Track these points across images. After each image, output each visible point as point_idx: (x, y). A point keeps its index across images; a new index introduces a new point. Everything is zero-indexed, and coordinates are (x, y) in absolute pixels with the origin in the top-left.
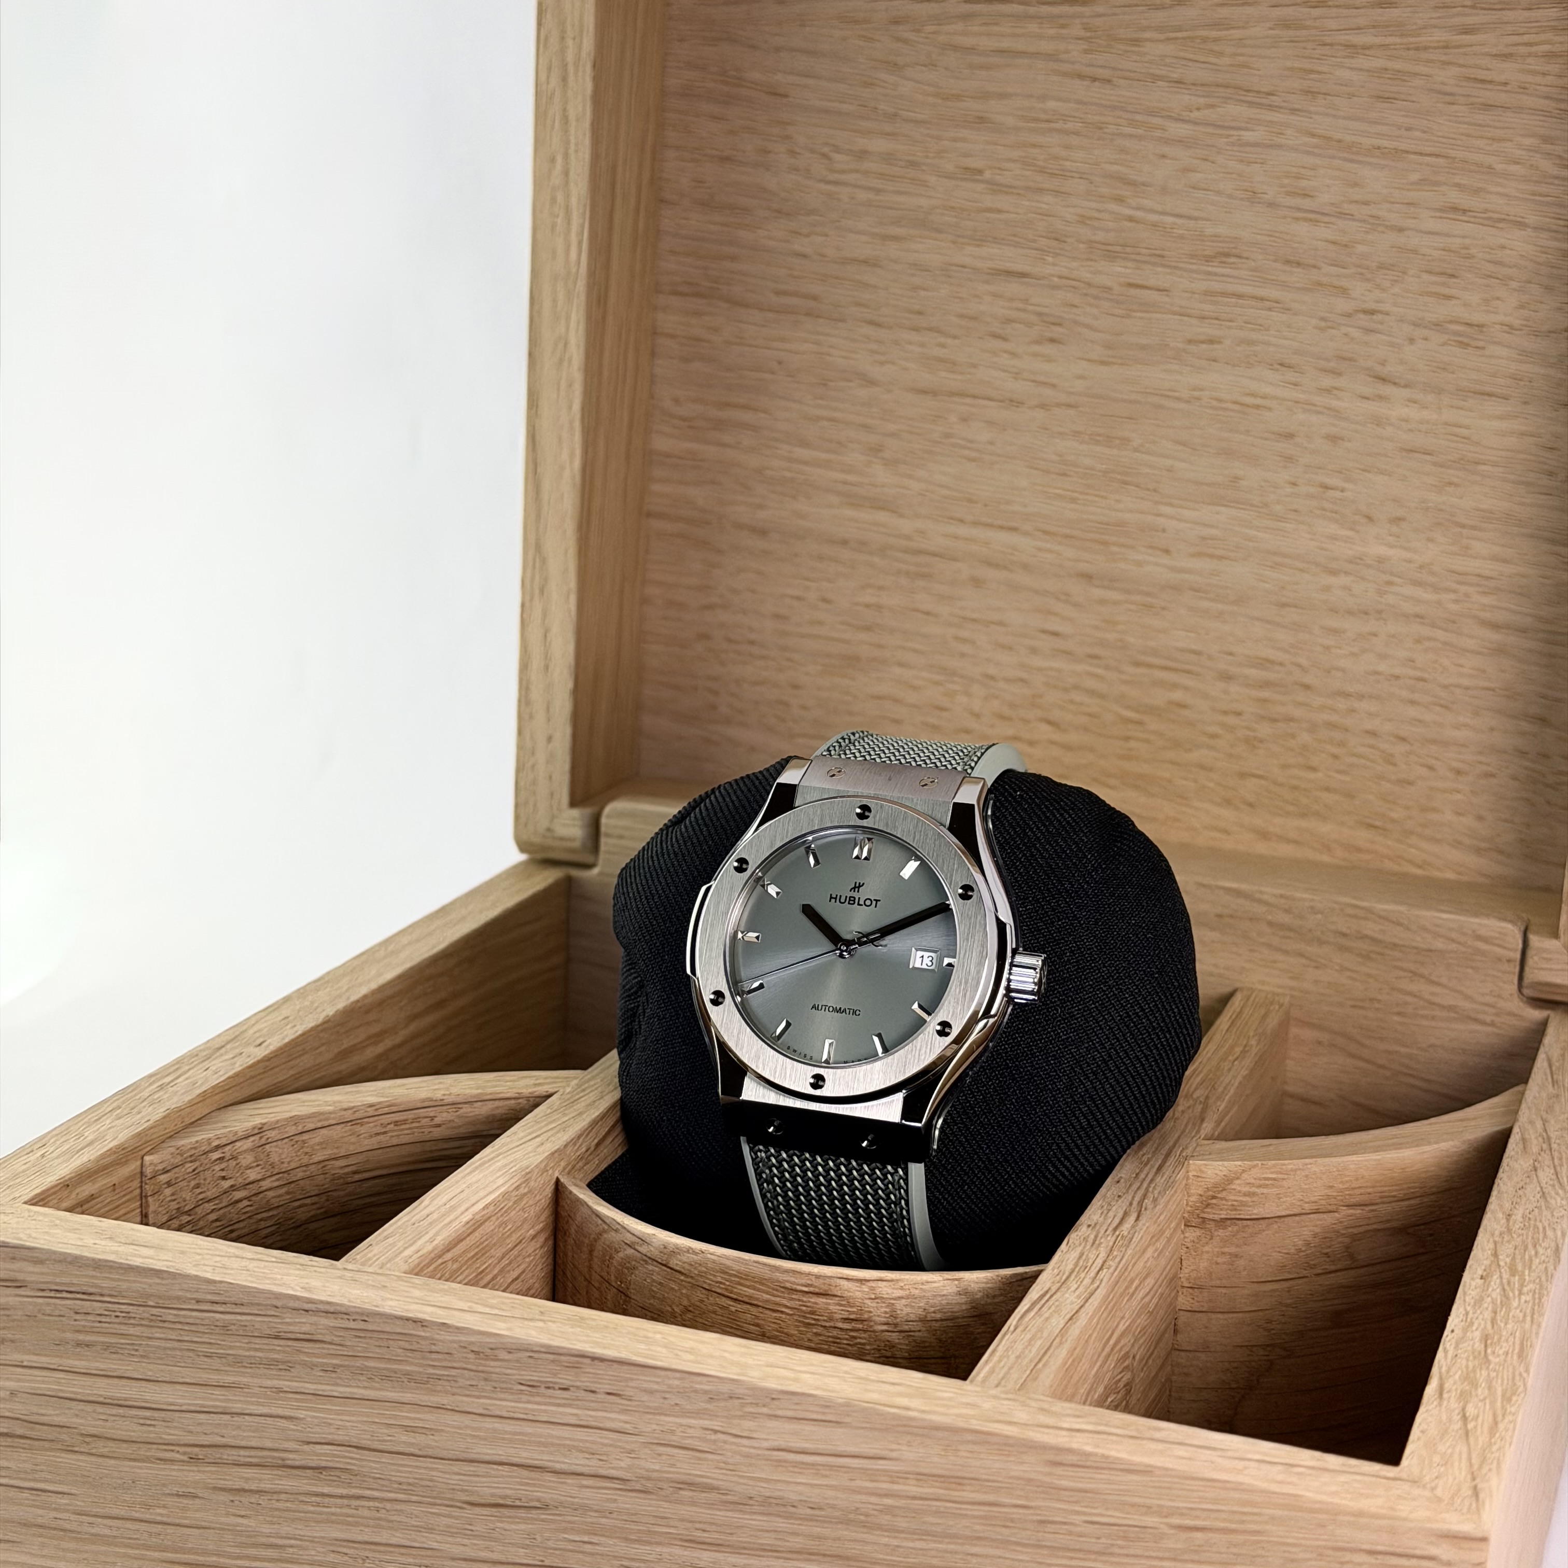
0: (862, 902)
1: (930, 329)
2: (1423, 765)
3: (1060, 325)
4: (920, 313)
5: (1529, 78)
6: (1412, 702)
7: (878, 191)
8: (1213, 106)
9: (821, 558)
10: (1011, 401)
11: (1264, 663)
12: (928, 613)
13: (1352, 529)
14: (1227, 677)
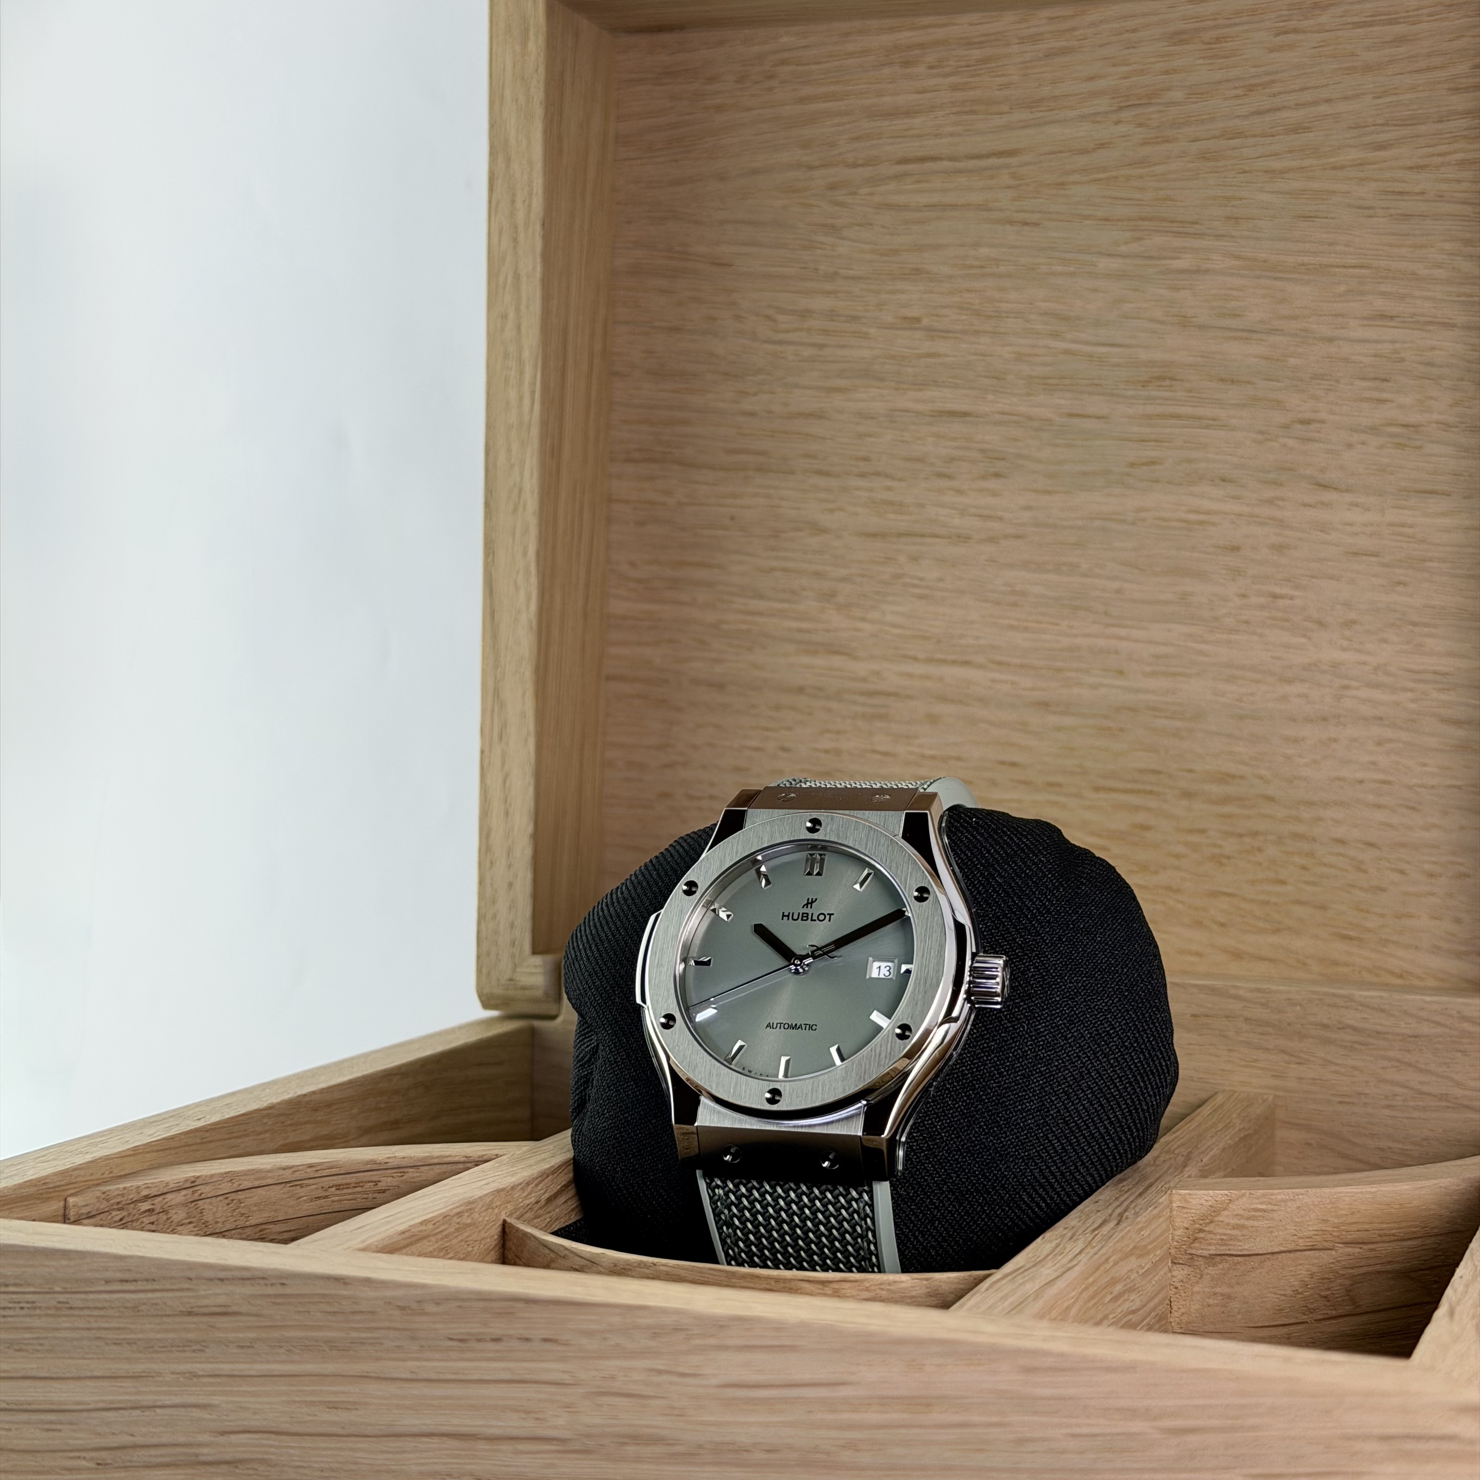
0: (815, 917)
1: (878, 474)
2: (1392, 870)
3: (1003, 459)
4: (866, 459)
5: (1444, 186)
6: (1379, 806)
7: (822, 346)
8: (1139, 239)
9: (778, 708)
10: (959, 537)
11: (1225, 778)
12: (886, 754)
13: (1304, 636)
14: (1187, 795)
